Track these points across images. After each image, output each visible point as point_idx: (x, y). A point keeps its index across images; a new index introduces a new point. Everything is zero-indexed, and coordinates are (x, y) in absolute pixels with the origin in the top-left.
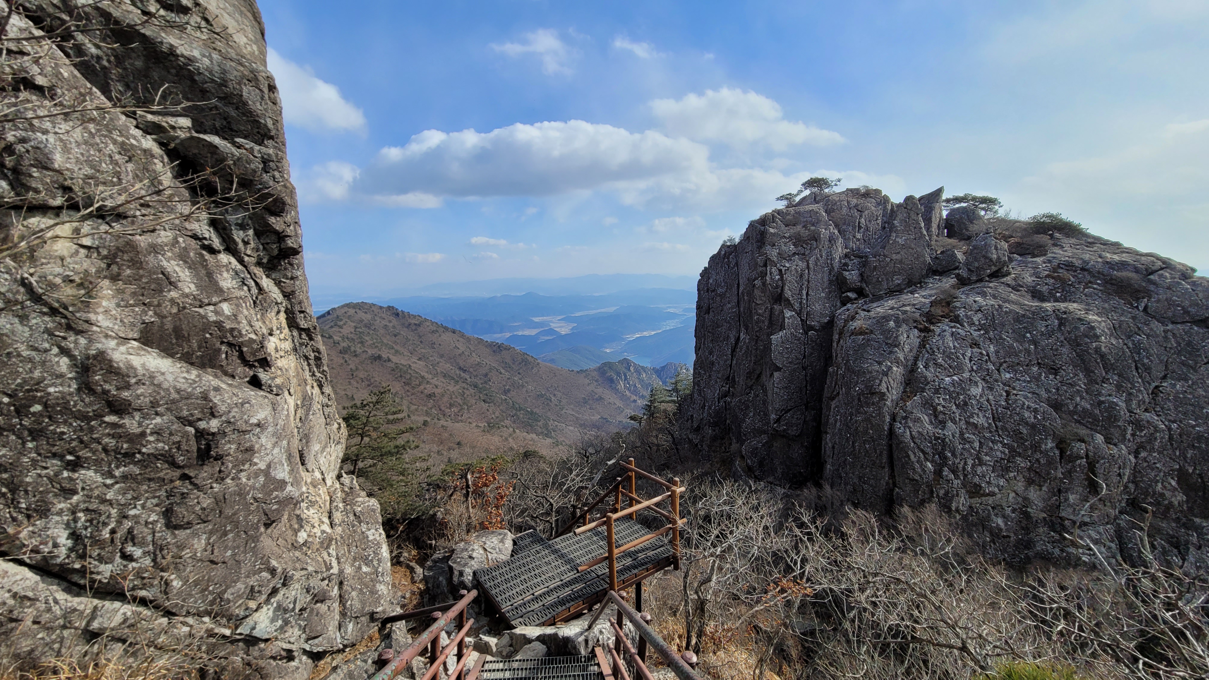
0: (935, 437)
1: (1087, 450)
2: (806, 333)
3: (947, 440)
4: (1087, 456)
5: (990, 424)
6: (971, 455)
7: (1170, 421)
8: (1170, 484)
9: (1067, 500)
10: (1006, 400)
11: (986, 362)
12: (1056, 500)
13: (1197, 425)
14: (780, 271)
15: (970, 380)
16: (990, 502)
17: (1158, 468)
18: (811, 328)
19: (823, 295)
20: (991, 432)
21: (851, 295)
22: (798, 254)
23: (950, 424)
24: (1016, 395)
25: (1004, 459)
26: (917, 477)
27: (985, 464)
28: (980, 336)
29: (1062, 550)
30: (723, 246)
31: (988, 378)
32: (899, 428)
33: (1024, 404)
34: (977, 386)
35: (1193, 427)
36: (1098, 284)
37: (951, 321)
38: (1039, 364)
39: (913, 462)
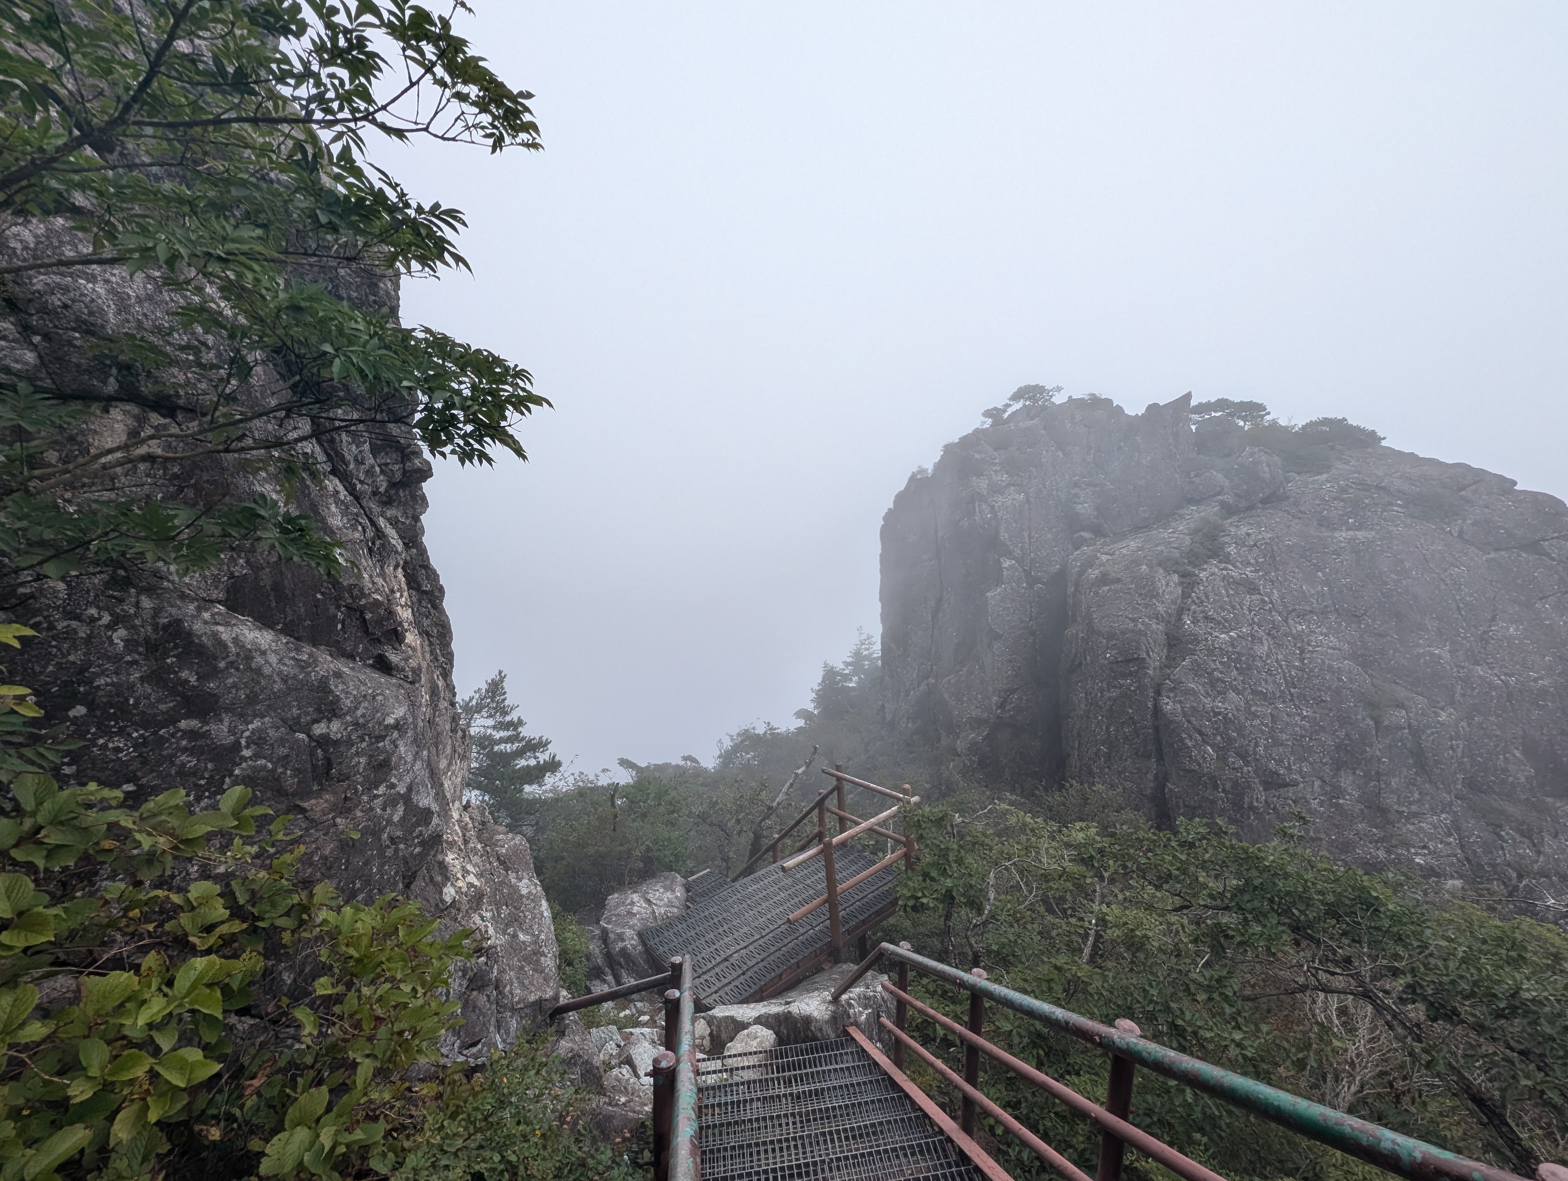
0: (1215, 712)
1: (1409, 718)
2: (1031, 586)
3: (1230, 715)
4: (1409, 725)
5: (1282, 692)
6: (1263, 732)
7: (1506, 675)
8: (1514, 755)
9: (1388, 784)
10: (1302, 660)
11: (1270, 611)
12: (1375, 786)
13: (1542, 678)
14: (993, 507)
15: (1252, 636)
16: (1290, 795)
17: (1496, 736)
18: (1037, 580)
19: (1049, 536)
20: (1284, 702)
21: (1086, 535)
22: (1014, 485)
23: (1232, 694)
24: (1313, 652)
25: (1304, 737)
26: (1194, 766)
27: (1282, 744)
28: (1260, 578)
29: (1389, 852)
30: (913, 479)
31: (1274, 632)
32: (1168, 705)
33: (1324, 663)
34: (1262, 643)
35: (1535, 680)
36: (1399, 505)
37: (1220, 562)
38: (1336, 610)
39: (1188, 747)
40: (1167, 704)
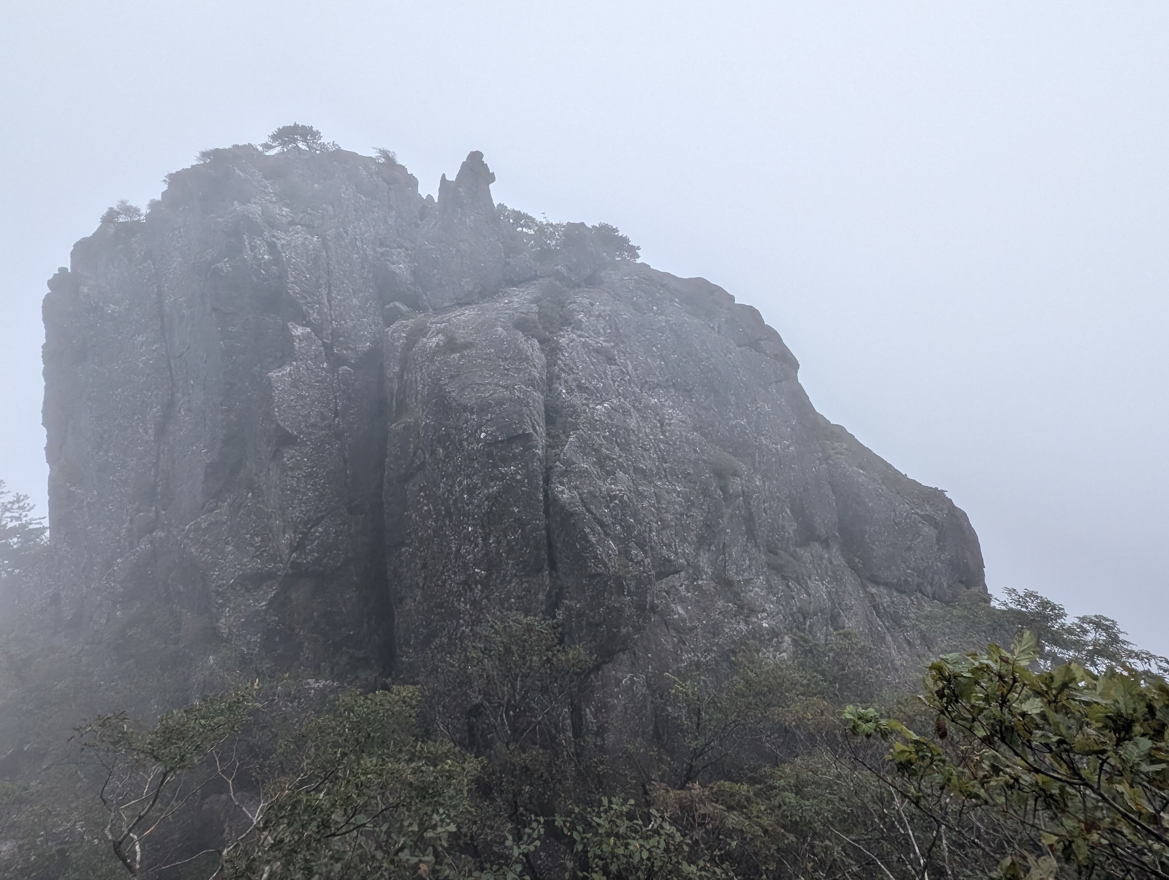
0: (610, 496)
1: (742, 485)
2: (334, 369)
3: (624, 498)
4: (743, 492)
5: (657, 468)
6: (653, 514)
8: (787, 513)
9: (730, 556)
10: (663, 433)
11: (629, 382)
12: (722, 560)
14: (272, 245)
15: (622, 407)
18: (340, 361)
19: (355, 301)
20: (660, 479)
23: (620, 474)
24: (669, 425)
25: (682, 514)
27: (668, 526)
28: (613, 347)
29: (747, 623)
30: (109, 218)
31: (637, 404)
33: (681, 434)
34: (631, 416)
37: (575, 329)
38: (674, 384)
39: (592, 545)
40: (562, 492)
